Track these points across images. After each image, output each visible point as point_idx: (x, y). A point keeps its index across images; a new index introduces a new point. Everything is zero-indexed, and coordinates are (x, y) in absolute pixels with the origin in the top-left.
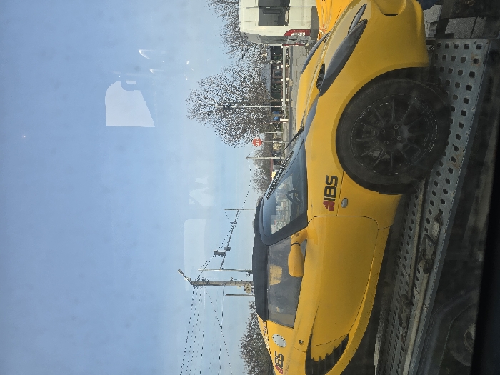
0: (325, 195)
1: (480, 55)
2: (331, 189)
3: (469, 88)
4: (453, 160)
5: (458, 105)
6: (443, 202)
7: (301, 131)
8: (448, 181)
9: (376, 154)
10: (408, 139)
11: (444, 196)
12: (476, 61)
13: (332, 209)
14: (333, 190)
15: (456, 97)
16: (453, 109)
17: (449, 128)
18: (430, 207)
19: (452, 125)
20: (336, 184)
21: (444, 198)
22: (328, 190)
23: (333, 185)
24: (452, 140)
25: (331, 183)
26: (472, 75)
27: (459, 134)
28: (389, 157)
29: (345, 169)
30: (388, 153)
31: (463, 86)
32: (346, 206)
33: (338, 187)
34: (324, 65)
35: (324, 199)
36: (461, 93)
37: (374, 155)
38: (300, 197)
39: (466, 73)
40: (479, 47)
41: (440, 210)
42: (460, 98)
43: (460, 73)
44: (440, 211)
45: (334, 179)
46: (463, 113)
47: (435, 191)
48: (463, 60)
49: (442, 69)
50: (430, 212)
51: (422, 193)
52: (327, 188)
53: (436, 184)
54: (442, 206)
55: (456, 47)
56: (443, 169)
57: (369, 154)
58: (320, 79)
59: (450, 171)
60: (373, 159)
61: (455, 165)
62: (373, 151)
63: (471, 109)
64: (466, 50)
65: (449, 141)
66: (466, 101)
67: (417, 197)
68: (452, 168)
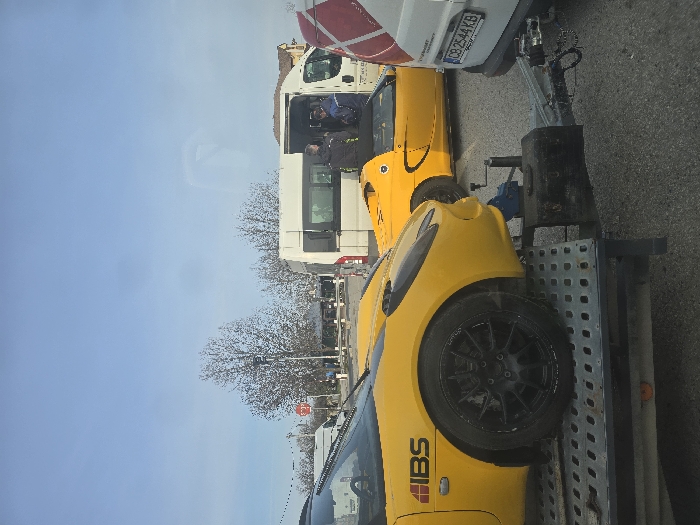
0: (413, 474)
1: (588, 257)
2: (420, 461)
3: (584, 300)
4: (590, 402)
5: (576, 325)
6: (592, 473)
7: (367, 372)
8: (591, 438)
9: (479, 400)
10: (520, 373)
11: (591, 464)
12: (584, 266)
13: (425, 500)
14: (423, 464)
15: (570, 314)
16: (571, 331)
17: (572, 356)
18: (575, 485)
19: (575, 352)
20: (427, 454)
21: (592, 468)
22: (416, 463)
23: (422, 454)
24: (580, 374)
25: (419, 452)
26: (584, 283)
27: (588, 363)
28: (498, 403)
29: (438, 425)
30: (497, 398)
31: (576, 299)
32: (447, 490)
33: (431, 459)
34: (389, 282)
35: (412, 481)
36: (576, 308)
37: (477, 402)
38: (371, 488)
39: (575, 281)
40: (583, 250)
41: (591, 488)
42: (576, 314)
43: (568, 282)
44: (593, 490)
45: (423, 444)
46: (586, 334)
47: (576, 456)
48: (567, 266)
49: (542, 281)
50: (577, 494)
51: (558, 462)
52: (413, 461)
53: (575, 445)
54: (591, 481)
55: (554, 252)
56: (579, 420)
57: (469, 400)
58: (385, 302)
59: (590, 420)
60: (476, 408)
61: (595, 411)
62: (474, 396)
63: (594, 327)
64: (567, 255)
65: (577, 375)
66: (585, 317)
67: (551, 472)
68: (592, 415)
